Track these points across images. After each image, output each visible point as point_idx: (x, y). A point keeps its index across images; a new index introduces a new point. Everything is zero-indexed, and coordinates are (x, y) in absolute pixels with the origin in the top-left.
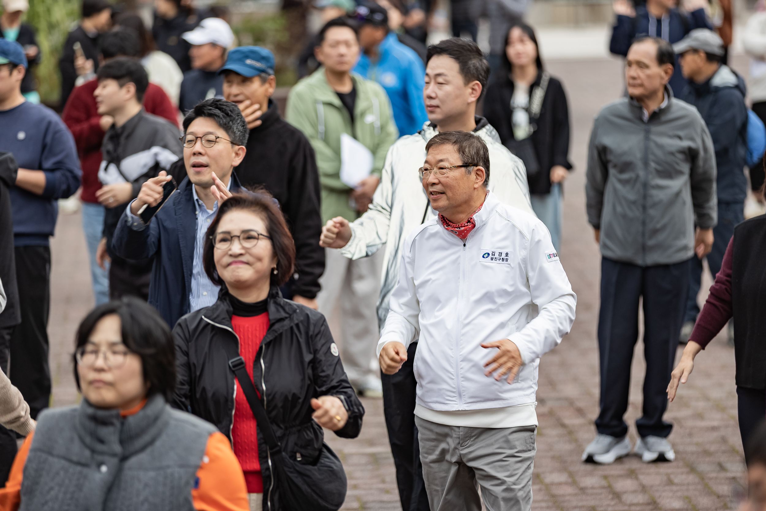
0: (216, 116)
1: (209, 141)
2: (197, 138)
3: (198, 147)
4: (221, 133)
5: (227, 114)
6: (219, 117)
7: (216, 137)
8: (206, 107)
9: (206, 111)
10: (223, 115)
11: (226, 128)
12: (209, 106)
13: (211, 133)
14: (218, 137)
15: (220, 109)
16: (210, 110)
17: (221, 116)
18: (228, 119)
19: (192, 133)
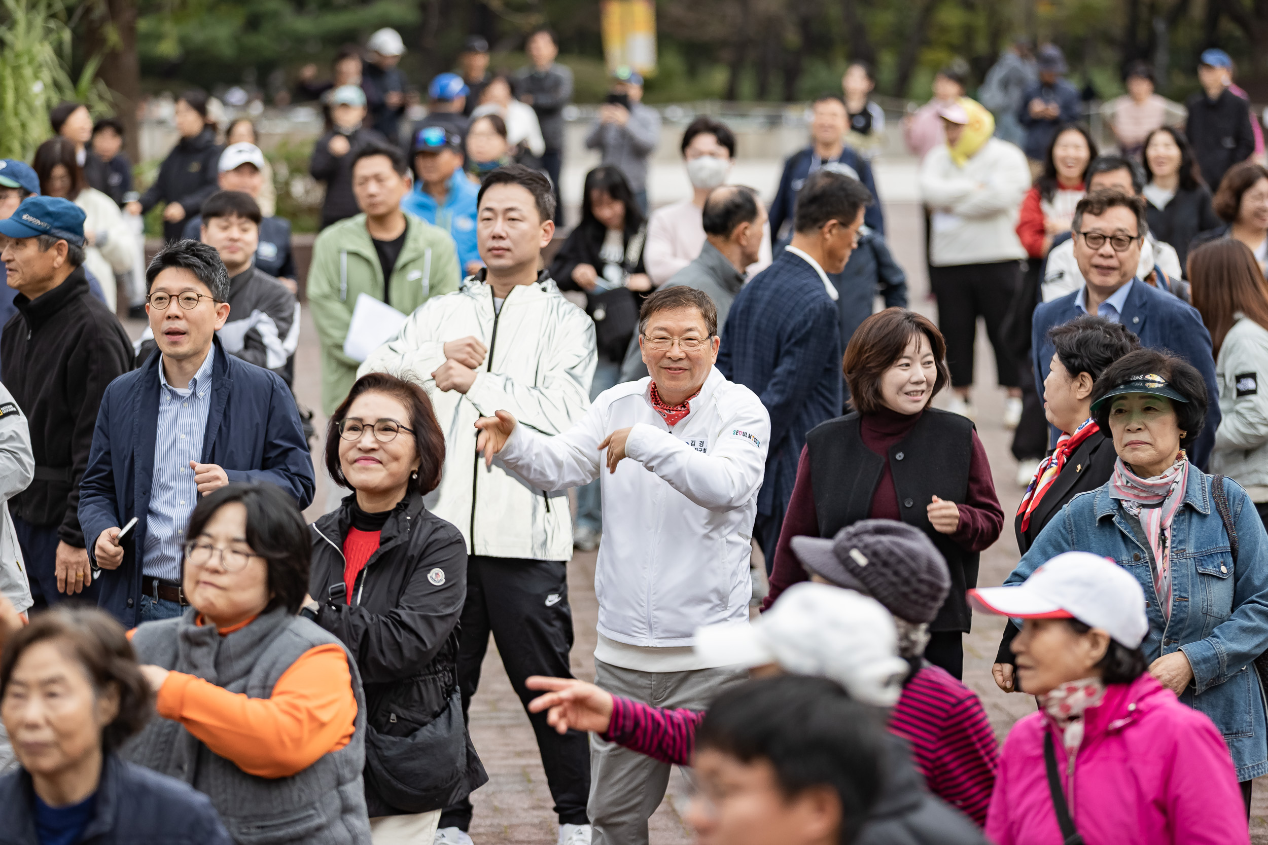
0: (196, 266)
1: (189, 299)
2: (171, 296)
3: (174, 308)
4: (202, 289)
5: (208, 263)
6: (199, 268)
7: (198, 295)
8: (180, 254)
9: (181, 261)
10: (203, 265)
11: (208, 282)
12: (184, 253)
13: (189, 290)
14: (202, 296)
15: (198, 256)
16: (187, 258)
17: (202, 267)
18: (210, 269)
19: (162, 289)
